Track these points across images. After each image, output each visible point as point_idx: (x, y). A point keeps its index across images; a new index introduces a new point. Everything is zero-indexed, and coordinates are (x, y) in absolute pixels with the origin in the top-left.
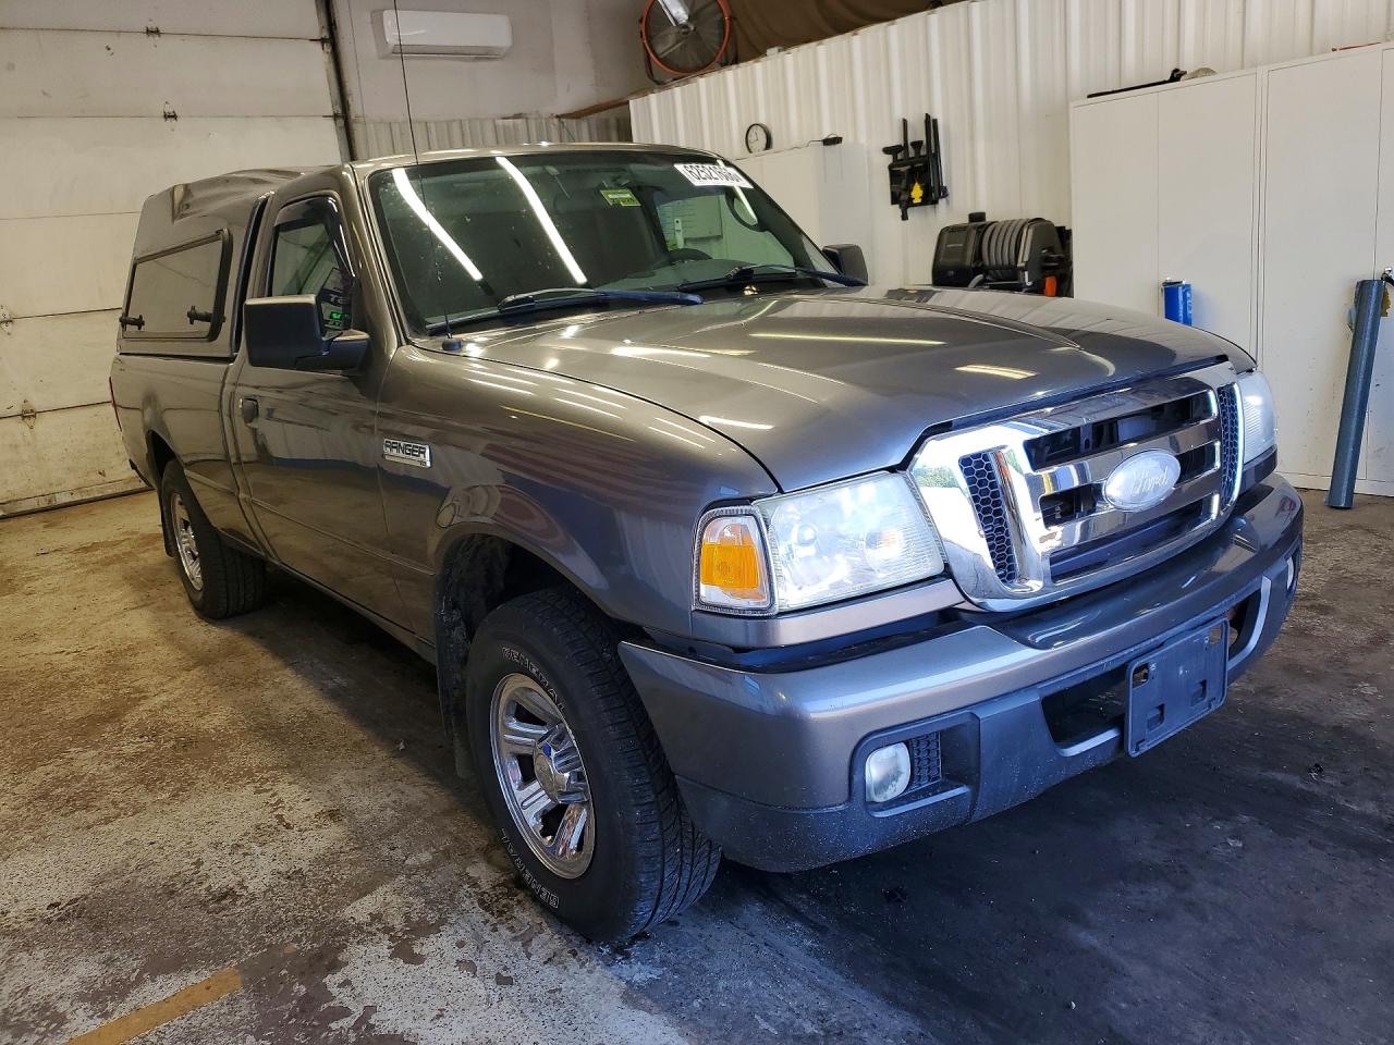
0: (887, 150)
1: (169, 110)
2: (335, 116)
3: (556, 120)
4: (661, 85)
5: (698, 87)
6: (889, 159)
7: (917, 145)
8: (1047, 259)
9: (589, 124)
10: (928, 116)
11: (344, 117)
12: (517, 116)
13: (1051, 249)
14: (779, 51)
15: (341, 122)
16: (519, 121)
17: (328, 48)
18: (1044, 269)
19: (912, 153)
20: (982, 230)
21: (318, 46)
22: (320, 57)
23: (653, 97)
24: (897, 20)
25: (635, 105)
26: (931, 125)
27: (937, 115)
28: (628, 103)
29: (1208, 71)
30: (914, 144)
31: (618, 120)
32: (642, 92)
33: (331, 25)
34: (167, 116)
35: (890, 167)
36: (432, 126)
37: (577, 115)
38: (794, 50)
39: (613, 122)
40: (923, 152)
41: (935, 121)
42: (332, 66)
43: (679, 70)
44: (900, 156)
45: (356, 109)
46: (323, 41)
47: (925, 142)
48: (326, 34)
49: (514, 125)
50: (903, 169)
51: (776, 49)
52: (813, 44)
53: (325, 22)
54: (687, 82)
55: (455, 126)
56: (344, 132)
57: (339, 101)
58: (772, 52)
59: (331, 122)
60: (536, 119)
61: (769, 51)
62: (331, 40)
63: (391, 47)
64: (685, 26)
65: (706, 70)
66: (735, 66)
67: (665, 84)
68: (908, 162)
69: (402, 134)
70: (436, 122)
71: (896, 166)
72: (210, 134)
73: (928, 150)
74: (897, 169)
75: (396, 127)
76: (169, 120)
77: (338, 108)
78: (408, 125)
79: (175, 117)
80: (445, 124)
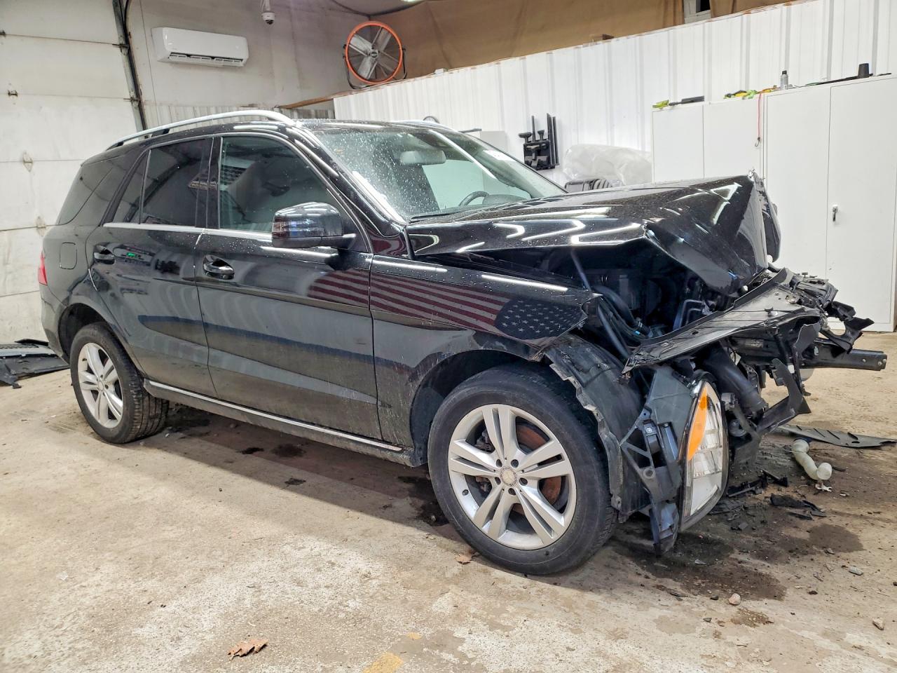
0: (521, 136)
1: (12, 89)
2: (132, 100)
3: (277, 110)
4: (353, 87)
5: (385, 92)
6: (523, 141)
7: (541, 133)
9: (298, 111)
10: (548, 115)
11: (137, 99)
12: (251, 106)
14: (444, 71)
15: (136, 104)
17: (125, 51)
19: (538, 137)
20: (592, 184)
21: (118, 50)
22: (119, 57)
23: (350, 96)
24: (527, 57)
25: (338, 102)
26: (551, 122)
27: (552, 116)
28: (332, 99)
30: (539, 132)
31: (316, 111)
32: (342, 92)
33: (126, 35)
34: (9, 94)
35: (525, 146)
36: (198, 109)
37: (291, 107)
38: (455, 71)
40: (546, 137)
41: (554, 119)
42: (127, 64)
43: (369, 80)
44: (531, 139)
45: (144, 98)
46: (121, 46)
47: (546, 131)
48: (123, 41)
50: (533, 147)
51: (442, 70)
52: (469, 68)
53: (122, 33)
54: (377, 88)
56: (138, 111)
57: (134, 89)
58: (439, 72)
59: (129, 103)
61: (437, 71)
63: (170, 53)
64: (373, 52)
65: (389, 81)
66: (413, 79)
67: (360, 88)
68: (536, 143)
69: (178, 114)
70: (200, 107)
71: (527, 145)
72: (41, 107)
73: (550, 136)
74: (529, 147)
75: (173, 109)
76: (11, 97)
77: (133, 94)
78: (182, 108)
79: (16, 95)
80: (206, 109)
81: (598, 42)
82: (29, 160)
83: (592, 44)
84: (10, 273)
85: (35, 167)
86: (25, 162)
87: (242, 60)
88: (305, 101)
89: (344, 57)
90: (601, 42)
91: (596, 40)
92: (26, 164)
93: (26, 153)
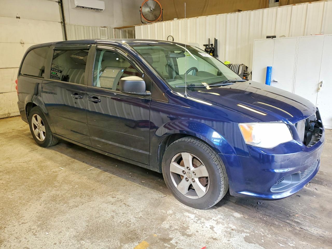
0: (204, 45)
1: (18, 16)
2: (61, 22)
3: (114, 29)
4: (143, 23)
5: (155, 25)
6: (205, 47)
7: (212, 45)
8: (244, 73)
9: (121, 30)
10: (215, 39)
12: (105, 27)
13: (245, 71)
15: (63, 24)
16: (106, 28)
17: (60, 4)
18: (244, 75)
19: (210, 46)
20: (230, 66)
21: (57, 4)
22: (57, 6)
23: (142, 26)
24: (209, 16)
25: (137, 28)
26: (216, 41)
27: (216, 39)
28: (135, 27)
29: (284, 36)
30: (211, 44)
31: (128, 30)
32: (139, 24)
34: (17, 18)
36: (85, 27)
37: (119, 28)
38: (181, 20)
39: (127, 31)
40: (213, 46)
41: (217, 40)
42: (60, 9)
43: (149, 21)
44: (208, 47)
45: (66, 22)
46: (59, 2)
47: (214, 44)
49: (104, 29)
50: (209, 50)
51: (176, 19)
52: (186, 19)
54: (152, 24)
55: (91, 28)
56: (63, 27)
57: (62, 18)
59: (60, 24)
60: (109, 28)
61: (174, 19)
62: (61, 2)
63: (76, 6)
64: (151, 10)
65: (156, 21)
66: (165, 21)
67: (145, 23)
68: (210, 48)
69: (78, 29)
70: (86, 26)
71: (206, 49)
72: (28, 23)
73: (215, 46)
74: (206, 50)
75: (76, 27)
76: (18, 19)
77: (62, 20)
78: (79, 26)
79: (19, 18)
80: (88, 27)
81: (236, 12)
82: (23, 43)
83: (234, 13)
84: (13, 84)
85: (25, 45)
86: (21, 43)
87: (102, 10)
88: (124, 27)
89: (140, 11)
90: (237, 12)
91: (235, 11)
92: (22, 44)
93: (22, 40)
